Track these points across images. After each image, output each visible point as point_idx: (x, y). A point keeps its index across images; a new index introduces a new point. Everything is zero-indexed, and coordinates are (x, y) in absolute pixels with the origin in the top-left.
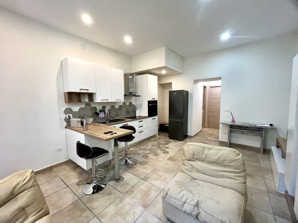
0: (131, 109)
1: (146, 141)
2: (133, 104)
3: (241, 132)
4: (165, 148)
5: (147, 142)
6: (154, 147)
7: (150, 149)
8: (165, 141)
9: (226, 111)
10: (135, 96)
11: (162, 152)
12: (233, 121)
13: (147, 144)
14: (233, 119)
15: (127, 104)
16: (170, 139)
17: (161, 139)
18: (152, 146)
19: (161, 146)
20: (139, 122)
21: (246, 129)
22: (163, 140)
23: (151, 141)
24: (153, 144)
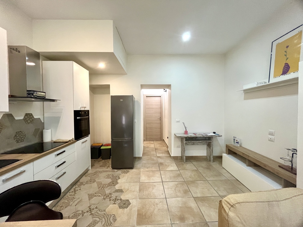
0: (29, 129)
1: (72, 190)
2: (36, 117)
3: (192, 143)
4: (117, 194)
5: (75, 191)
6: (95, 200)
7: (88, 209)
8: (108, 177)
9: (178, 122)
10: (43, 99)
11: (117, 206)
12: (186, 132)
13: (77, 196)
14: (186, 130)
15: (16, 118)
16: (116, 170)
17: (100, 175)
18: (91, 196)
19: (107, 191)
20: (58, 155)
21: (196, 139)
22: (104, 174)
23: (82, 184)
24: (91, 192)
